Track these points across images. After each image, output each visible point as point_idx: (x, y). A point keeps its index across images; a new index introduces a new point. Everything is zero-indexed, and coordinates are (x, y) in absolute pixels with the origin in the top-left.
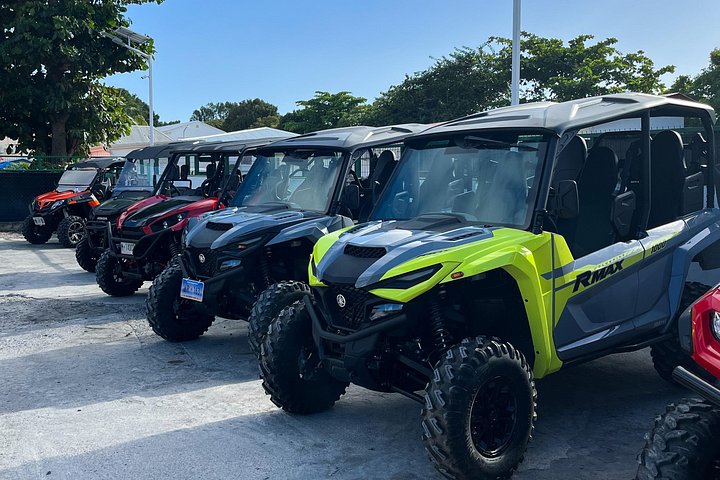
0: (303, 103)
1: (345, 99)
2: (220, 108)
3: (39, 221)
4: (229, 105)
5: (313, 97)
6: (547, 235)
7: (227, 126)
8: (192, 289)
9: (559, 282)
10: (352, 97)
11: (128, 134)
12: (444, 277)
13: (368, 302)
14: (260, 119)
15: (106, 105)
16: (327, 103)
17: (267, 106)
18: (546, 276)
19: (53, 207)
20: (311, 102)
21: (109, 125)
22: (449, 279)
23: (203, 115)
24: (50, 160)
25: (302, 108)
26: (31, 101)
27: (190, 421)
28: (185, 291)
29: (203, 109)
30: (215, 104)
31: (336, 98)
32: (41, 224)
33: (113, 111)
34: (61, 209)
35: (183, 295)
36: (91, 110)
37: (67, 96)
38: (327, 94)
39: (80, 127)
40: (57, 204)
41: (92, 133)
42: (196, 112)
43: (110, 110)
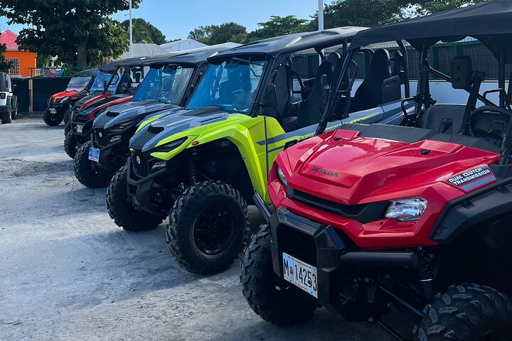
0: (262, 24)
1: (292, 21)
2: (208, 30)
3: (53, 111)
4: (213, 27)
5: (269, 20)
6: (261, 118)
7: (211, 42)
8: (94, 154)
9: (271, 147)
10: (296, 19)
11: (128, 51)
12: (188, 144)
13: (149, 160)
14: (234, 36)
15: (112, 33)
16: (279, 24)
17: (239, 27)
18: (261, 143)
19: (62, 102)
20: (267, 24)
21: (114, 45)
22: (191, 146)
23: (196, 35)
24: (76, 70)
25: (262, 27)
26: (63, 32)
27: (63, 235)
28: (91, 155)
29: (196, 30)
30: (204, 27)
31: (284, 20)
32: (54, 113)
33: (117, 36)
34: (68, 102)
35: (90, 158)
36: (103, 36)
37: (86, 27)
38: (279, 18)
39: (94, 48)
40: (65, 99)
41: (104, 51)
42: (191, 33)
43: (115, 35)
